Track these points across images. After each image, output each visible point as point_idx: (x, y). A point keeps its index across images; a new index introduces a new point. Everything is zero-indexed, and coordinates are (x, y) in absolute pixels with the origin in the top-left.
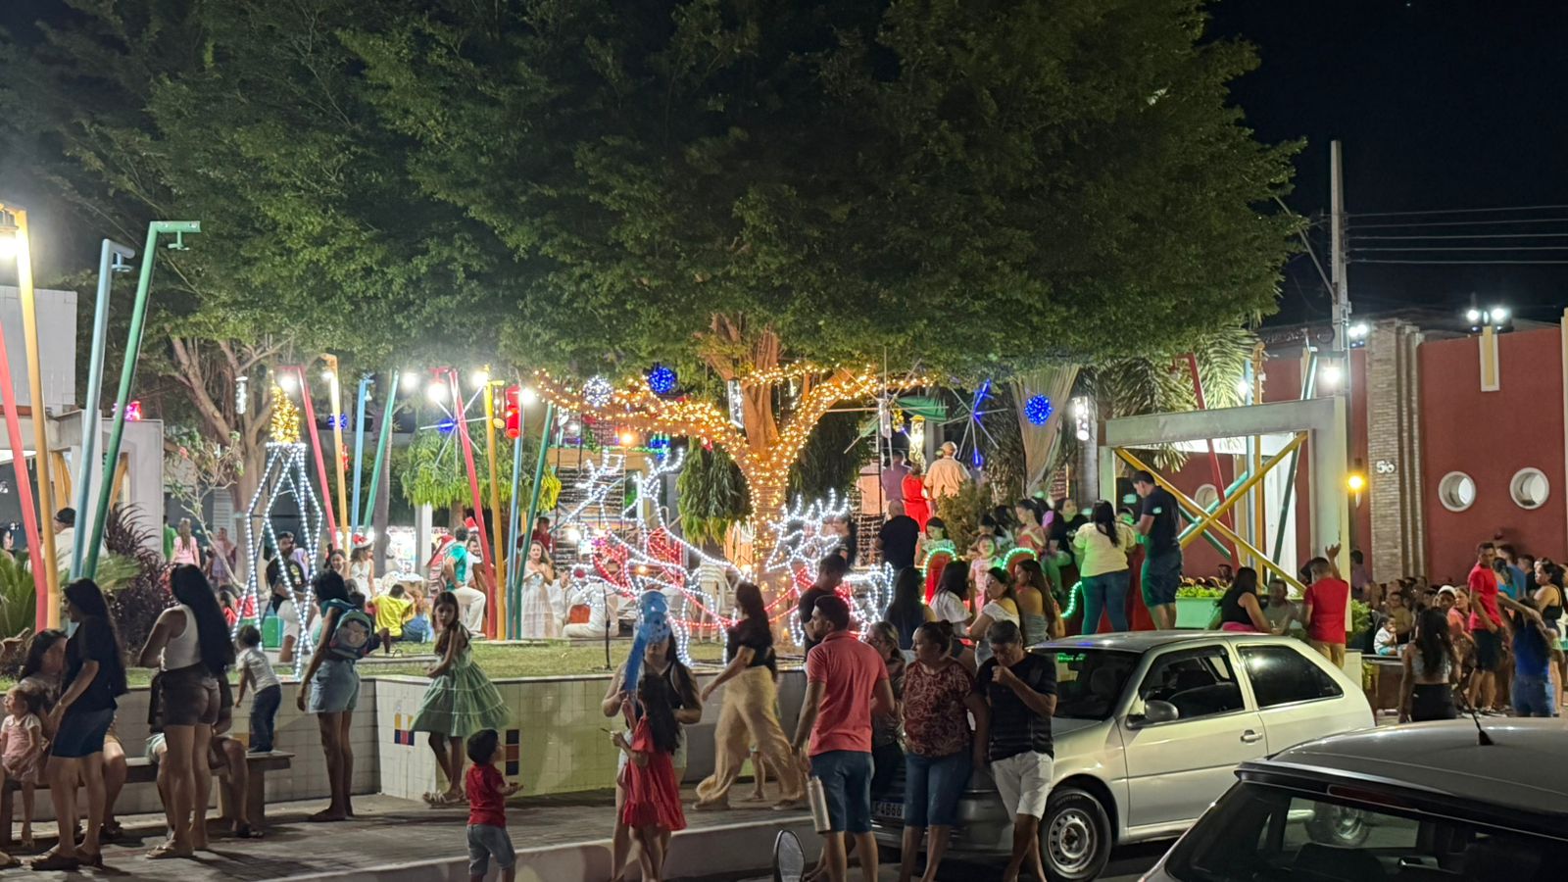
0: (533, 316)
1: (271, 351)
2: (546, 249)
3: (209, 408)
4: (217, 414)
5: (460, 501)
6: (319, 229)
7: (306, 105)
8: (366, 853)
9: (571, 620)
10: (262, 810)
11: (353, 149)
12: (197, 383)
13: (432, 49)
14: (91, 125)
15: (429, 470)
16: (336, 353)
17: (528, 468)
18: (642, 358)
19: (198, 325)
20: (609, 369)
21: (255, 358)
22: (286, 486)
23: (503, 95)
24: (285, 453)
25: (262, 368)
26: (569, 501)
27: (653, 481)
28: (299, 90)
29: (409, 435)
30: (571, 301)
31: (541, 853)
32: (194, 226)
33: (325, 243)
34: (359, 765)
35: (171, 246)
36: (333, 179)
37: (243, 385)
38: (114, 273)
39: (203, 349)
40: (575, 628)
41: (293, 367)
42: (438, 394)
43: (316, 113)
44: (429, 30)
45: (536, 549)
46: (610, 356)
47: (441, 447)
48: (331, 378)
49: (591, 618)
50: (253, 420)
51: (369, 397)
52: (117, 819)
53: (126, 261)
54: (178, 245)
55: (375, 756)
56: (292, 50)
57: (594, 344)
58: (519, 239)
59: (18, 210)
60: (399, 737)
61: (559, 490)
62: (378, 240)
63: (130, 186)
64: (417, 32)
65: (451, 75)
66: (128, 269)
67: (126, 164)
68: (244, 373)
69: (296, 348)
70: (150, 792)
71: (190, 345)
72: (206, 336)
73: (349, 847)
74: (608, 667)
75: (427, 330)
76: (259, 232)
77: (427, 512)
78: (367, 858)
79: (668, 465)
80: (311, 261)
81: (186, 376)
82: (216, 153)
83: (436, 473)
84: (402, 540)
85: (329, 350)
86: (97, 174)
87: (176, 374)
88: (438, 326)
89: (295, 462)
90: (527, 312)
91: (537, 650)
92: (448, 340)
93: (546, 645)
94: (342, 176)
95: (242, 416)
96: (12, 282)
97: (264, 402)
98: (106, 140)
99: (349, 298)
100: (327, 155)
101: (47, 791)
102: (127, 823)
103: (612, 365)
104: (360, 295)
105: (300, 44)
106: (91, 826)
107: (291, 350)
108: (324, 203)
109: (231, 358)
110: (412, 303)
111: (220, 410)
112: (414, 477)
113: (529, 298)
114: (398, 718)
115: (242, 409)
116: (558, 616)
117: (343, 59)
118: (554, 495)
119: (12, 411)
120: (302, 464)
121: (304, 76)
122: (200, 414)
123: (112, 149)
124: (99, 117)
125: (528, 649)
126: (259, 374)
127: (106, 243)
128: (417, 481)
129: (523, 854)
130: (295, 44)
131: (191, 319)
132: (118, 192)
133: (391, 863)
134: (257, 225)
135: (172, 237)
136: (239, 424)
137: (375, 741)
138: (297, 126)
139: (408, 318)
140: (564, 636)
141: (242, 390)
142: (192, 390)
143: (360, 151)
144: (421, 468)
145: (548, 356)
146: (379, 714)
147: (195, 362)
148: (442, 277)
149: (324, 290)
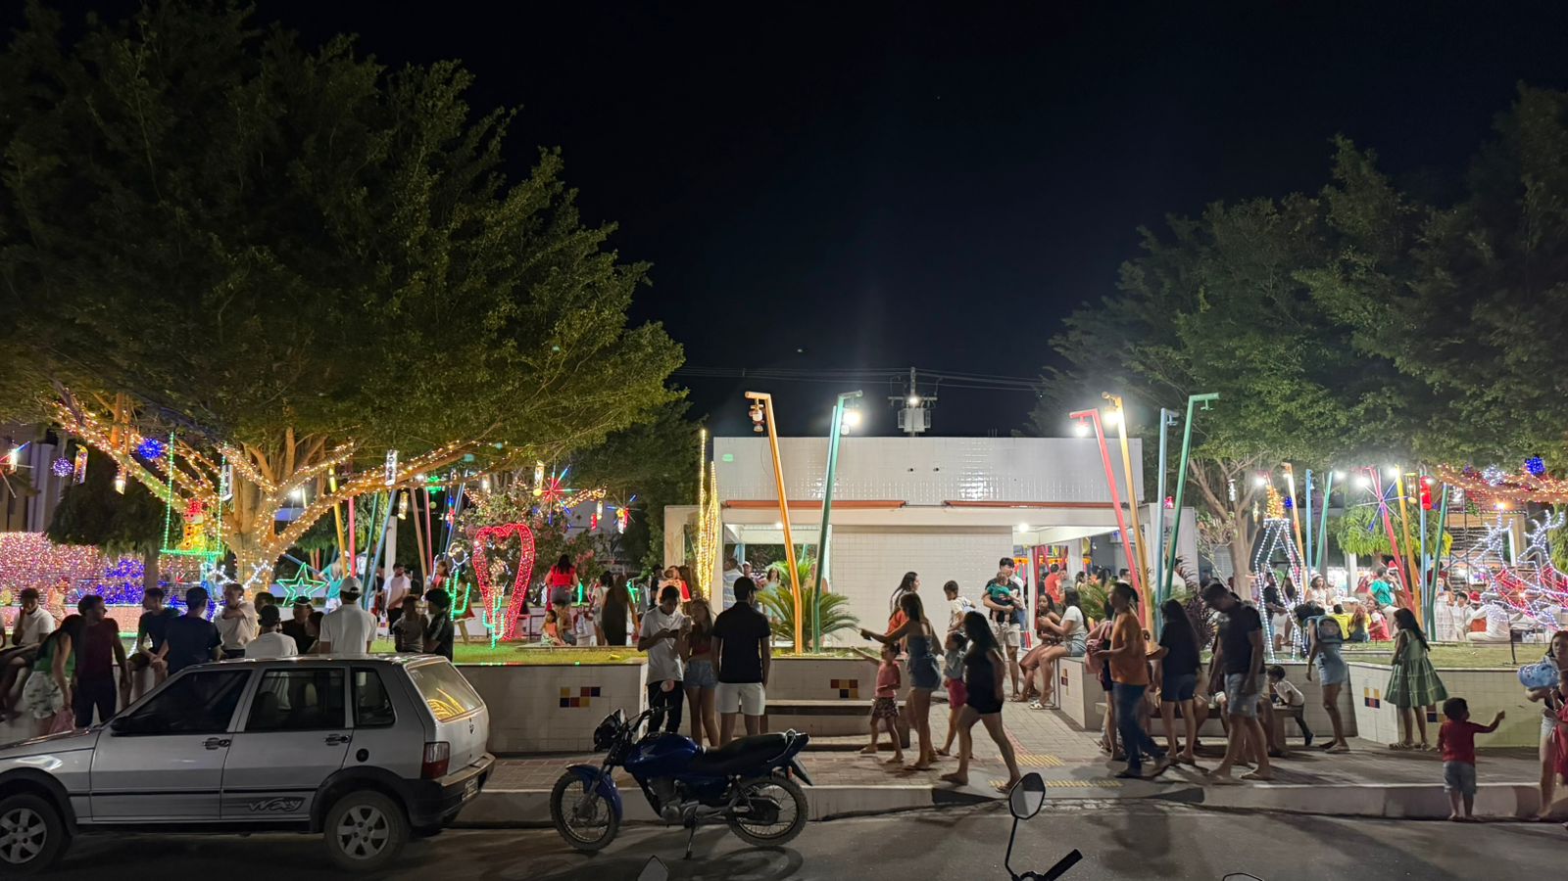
0: (1439, 430)
1: (1248, 463)
2: (1455, 383)
3: (1211, 498)
4: (1217, 502)
5: (1380, 550)
6: (1289, 392)
7: (1271, 319)
8: (1360, 775)
9: (1471, 629)
10: (1284, 742)
11: (1306, 342)
12: (1204, 484)
13: (1355, 270)
14: (1135, 348)
15: (1356, 532)
16: (1291, 461)
17: (1430, 529)
18: (1525, 452)
19: (1204, 451)
20: (1498, 459)
21: (1239, 467)
22: (1278, 544)
23: (1422, 289)
24: (1277, 525)
25: (1243, 474)
26: (1459, 549)
27: (1540, 535)
28: (1266, 312)
29: (1340, 509)
30: (1468, 417)
31: (1487, 787)
32: (1215, 396)
33: (1293, 400)
34: (1344, 719)
35: (1202, 408)
36: (1294, 361)
37: (1232, 485)
38: (1169, 427)
39: (1206, 464)
40: (1476, 635)
41: (1263, 472)
42: (1362, 483)
43: (1278, 323)
44: (1353, 259)
45: (1440, 581)
46: (1500, 453)
47: (1364, 516)
48: (1289, 477)
49: (1488, 628)
50: (1239, 504)
51: (1313, 488)
52: (1199, 739)
53: (1174, 419)
54: (1207, 408)
55: (1352, 713)
56: (1261, 289)
57: (1490, 446)
58: (1434, 378)
59: (1117, 398)
60: (1368, 702)
61: (1451, 541)
62: (1330, 395)
63: (1160, 377)
64: (1344, 263)
65: (1370, 284)
66: (1176, 423)
67: (1157, 365)
68: (1232, 478)
69: (1263, 460)
70: (1218, 724)
71: (1199, 463)
72: (1210, 457)
73: (1349, 770)
74: (1515, 663)
75: (1361, 444)
76: (1247, 396)
77: (1353, 559)
78: (1361, 778)
79: (1551, 524)
80: (1285, 411)
81: (1197, 480)
82: (1218, 353)
83: (1360, 533)
84: (1336, 575)
85: (1285, 460)
86: (1142, 373)
87: (1192, 480)
88: (1372, 439)
89: (1283, 530)
90: (1435, 427)
91: (1451, 649)
92: (1375, 449)
93: (1456, 646)
94: (1299, 359)
95: (1232, 502)
96: (1116, 436)
97: (1245, 492)
98: (1143, 353)
99: (1307, 429)
100: (1289, 348)
101: (1160, 720)
102: (1205, 742)
103: (1501, 458)
104: (1316, 427)
105: (1266, 286)
106: (1188, 741)
107: (1260, 462)
108: (1291, 377)
109: (1224, 468)
110: (1351, 429)
111: (1218, 499)
112: (1345, 537)
113: (1435, 419)
114: (1366, 690)
115: (1233, 497)
116: (1459, 627)
117: (1293, 288)
118: (1448, 545)
119: (1118, 506)
120: (1287, 531)
121: (1268, 302)
122: (1206, 502)
123: (1149, 359)
124: (1139, 343)
125: (1443, 648)
126: (1241, 476)
127: (1163, 410)
128: (1348, 538)
129: (1482, 787)
130: (1262, 286)
131: (1201, 448)
132: (1154, 382)
133: (1379, 783)
134: (1246, 393)
135: (1202, 403)
136: (1230, 507)
137: (1351, 703)
138: (1268, 332)
139: (1350, 438)
140: (1468, 640)
141: (1232, 486)
142: (1202, 489)
143: (1311, 343)
144: (1350, 530)
145: (1453, 455)
146: (1352, 687)
147: (1203, 472)
148: (1373, 414)
149: (1291, 425)
